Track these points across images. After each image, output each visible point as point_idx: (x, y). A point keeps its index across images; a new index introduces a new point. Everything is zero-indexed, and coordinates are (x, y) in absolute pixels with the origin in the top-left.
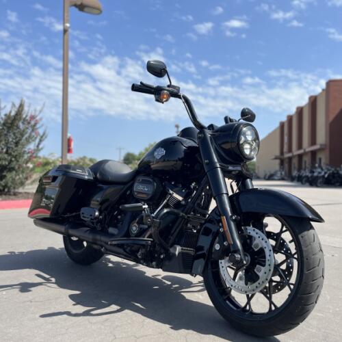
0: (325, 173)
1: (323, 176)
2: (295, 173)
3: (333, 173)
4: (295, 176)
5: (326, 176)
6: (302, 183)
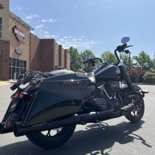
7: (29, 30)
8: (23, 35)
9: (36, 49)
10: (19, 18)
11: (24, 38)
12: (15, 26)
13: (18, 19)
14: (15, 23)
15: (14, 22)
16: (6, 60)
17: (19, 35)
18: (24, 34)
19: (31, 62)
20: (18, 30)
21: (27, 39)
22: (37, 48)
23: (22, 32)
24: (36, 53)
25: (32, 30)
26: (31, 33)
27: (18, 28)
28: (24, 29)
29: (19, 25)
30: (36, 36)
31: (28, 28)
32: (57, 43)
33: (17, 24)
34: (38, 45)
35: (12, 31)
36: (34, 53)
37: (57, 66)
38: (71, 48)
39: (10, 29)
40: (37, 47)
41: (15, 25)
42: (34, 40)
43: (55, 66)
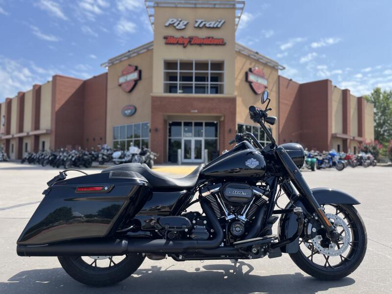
0: (73, 157)
1: (71, 159)
2: (25, 155)
3: (79, 157)
4: (26, 158)
5: (73, 159)
6: (43, 166)
7: (277, 70)
8: (265, 83)
9: (291, 103)
10: (257, 53)
11: (266, 87)
12: (250, 70)
13: (255, 56)
14: (251, 64)
15: (248, 62)
16: (230, 131)
17: (257, 83)
18: (267, 80)
19: (280, 130)
20: (255, 74)
21: (273, 87)
22: (294, 103)
23: (263, 77)
24: (290, 111)
25: (281, 69)
26: (279, 77)
27: (255, 72)
28: (267, 71)
29: (257, 65)
30: (291, 80)
31: (274, 67)
32: (335, 87)
33: (253, 64)
34: (294, 96)
35: (244, 79)
36: (287, 112)
37: (336, 134)
38: (377, 92)
39: (241, 76)
40: (292, 99)
41: (250, 67)
42: (287, 87)
43: (332, 135)
